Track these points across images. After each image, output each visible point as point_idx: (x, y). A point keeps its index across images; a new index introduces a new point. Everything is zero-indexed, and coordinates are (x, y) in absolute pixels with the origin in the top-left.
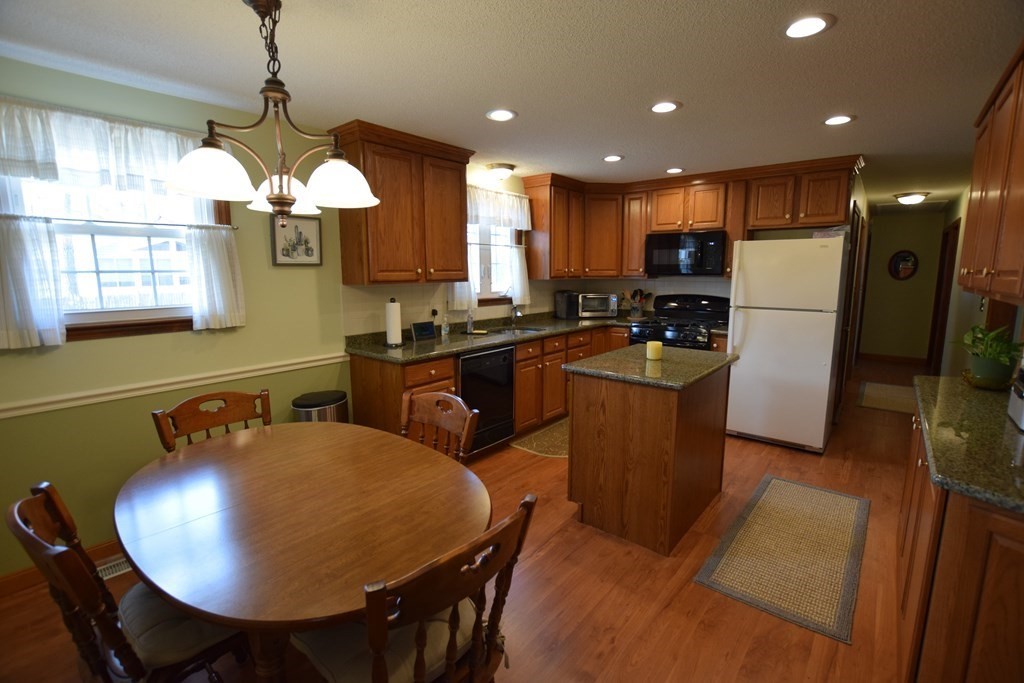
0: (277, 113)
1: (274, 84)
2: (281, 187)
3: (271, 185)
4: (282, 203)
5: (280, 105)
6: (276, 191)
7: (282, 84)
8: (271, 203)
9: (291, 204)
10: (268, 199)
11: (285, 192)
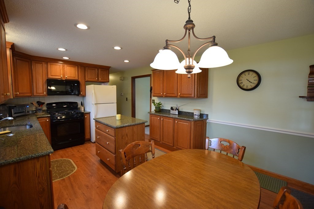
0: (189, 33)
1: (190, 21)
2: (189, 62)
3: (186, 62)
4: (189, 68)
5: (191, 30)
6: (188, 64)
7: (192, 21)
8: (185, 68)
9: (193, 68)
10: (184, 67)
11: (191, 64)
